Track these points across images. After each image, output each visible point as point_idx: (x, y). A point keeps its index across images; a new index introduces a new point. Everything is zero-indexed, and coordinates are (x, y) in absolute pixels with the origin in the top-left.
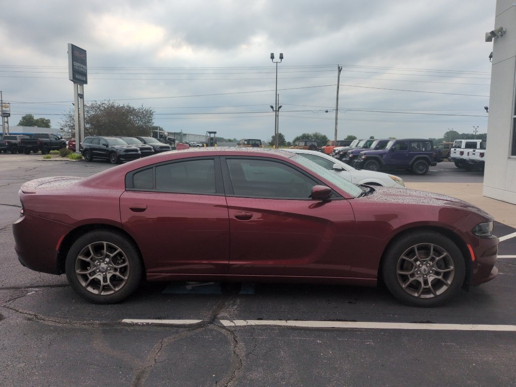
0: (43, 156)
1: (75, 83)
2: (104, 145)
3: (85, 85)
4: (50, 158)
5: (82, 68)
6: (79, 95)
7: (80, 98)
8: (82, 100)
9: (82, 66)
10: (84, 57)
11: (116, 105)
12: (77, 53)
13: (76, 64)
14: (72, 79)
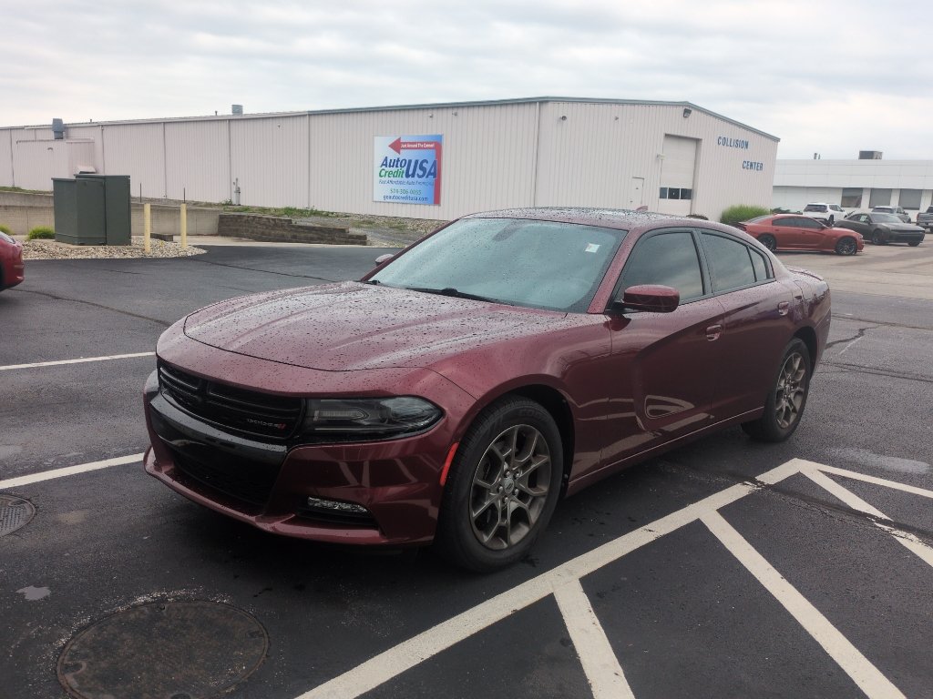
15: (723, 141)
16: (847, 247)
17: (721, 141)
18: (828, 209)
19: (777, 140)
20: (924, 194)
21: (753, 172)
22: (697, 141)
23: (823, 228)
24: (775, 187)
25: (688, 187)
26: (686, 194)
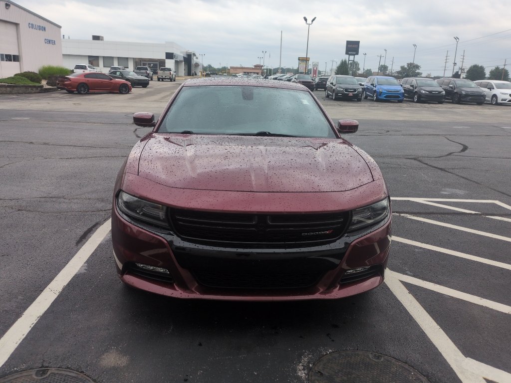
15: (32, 26)
16: (124, 89)
17: (30, 25)
18: (87, 67)
19: (60, 27)
20: (129, 60)
21: (51, 45)
22: (17, 25)
23: (111, 79)
24: (63, 55)
25: (16, 54)
26: (16, 58)
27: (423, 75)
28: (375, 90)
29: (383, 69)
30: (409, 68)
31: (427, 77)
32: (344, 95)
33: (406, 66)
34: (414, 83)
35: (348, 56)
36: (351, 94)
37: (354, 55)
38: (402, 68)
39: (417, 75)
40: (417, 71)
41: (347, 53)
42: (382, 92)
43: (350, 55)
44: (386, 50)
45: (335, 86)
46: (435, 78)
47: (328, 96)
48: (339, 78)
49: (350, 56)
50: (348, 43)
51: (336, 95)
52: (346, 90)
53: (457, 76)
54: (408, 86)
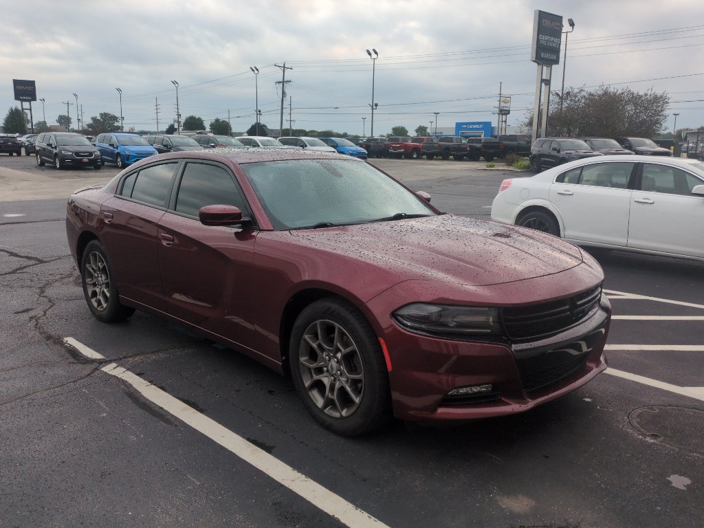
0: (487, 164)
1: (539, 64)
2: (554, 149)
3: (554, 66)
4: (493, 167)
5: (553, 42)
6: (542, 80)
7: (546, 84)
8: (548, 87)
9: (552, 39)
10: (557, 26)
11: (611, 90)
12: (546, 23)
13: (543, 37)
14: (534, 59)
27: (124, 130)
28: (118, 153)
29: (64, 121)
30: (104, 120)
31: (129, 132)
32: (74, 160)
33: (99, 118)
34: (114, 140)
35: (19, 102)
36: (85, 160)
37: (29, 101)
38: (94, 119)
39: (118, 129)
40: (115, 125)
41: (17, 98)
42: (129, 155)
43: (22, 101)
44: (75, 95)
45: (55, 148)
46: (142, 133)
47: (42, 164)
48: (59, 136)
49: (23, 103)
50: (17, 83)
51: (62, 160)
52: (77, 154)
53: (171, 130)
54: (106, 145)
